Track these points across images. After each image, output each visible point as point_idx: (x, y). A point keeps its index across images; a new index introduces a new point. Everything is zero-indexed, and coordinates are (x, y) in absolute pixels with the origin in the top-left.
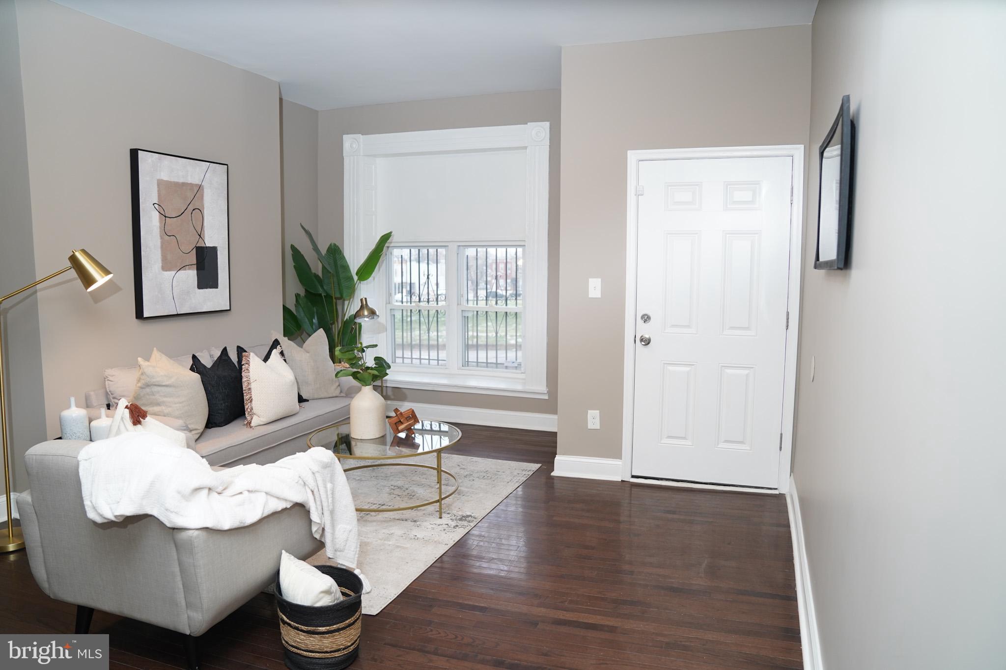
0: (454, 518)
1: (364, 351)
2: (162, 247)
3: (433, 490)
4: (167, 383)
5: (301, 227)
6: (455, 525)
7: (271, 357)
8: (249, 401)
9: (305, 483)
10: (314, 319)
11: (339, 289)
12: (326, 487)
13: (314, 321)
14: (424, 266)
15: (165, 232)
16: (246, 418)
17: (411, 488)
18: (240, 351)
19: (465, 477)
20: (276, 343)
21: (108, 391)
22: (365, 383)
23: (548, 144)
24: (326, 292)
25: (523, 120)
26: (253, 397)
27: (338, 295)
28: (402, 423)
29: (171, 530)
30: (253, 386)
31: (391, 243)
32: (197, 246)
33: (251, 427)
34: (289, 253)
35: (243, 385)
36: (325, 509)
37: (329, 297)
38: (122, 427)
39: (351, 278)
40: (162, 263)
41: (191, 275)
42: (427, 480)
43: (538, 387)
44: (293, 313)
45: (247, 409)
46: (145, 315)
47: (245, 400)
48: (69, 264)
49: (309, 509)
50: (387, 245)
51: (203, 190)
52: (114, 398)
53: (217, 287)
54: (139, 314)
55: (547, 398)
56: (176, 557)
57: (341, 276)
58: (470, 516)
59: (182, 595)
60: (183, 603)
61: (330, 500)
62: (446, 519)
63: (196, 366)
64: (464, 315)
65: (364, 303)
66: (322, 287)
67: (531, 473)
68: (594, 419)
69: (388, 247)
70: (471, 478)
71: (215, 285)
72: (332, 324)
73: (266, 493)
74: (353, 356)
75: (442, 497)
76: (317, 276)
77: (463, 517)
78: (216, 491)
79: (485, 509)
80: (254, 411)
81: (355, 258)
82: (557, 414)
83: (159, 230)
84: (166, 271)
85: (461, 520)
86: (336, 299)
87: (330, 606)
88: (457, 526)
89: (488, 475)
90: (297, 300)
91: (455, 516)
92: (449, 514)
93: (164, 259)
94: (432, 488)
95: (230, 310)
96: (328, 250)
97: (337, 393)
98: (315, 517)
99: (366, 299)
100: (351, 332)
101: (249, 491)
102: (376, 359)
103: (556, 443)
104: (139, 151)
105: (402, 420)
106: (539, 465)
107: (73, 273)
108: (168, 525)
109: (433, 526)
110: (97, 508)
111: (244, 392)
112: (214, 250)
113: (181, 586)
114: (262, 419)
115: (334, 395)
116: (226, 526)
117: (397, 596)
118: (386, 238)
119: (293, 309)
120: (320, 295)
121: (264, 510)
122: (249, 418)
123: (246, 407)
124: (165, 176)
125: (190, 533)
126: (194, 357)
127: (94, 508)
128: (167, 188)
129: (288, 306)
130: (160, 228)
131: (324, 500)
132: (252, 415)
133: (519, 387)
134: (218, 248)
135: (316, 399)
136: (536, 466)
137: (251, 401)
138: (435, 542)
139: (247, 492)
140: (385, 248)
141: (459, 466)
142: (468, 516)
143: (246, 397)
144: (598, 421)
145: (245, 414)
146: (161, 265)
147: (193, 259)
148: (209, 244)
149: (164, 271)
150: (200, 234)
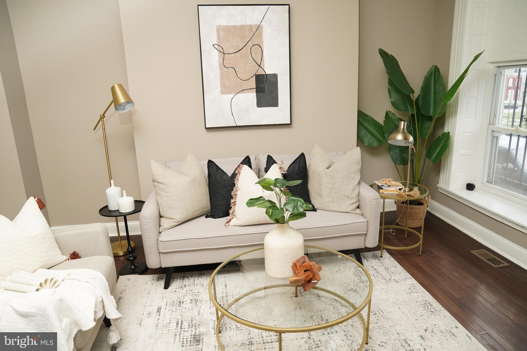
2: (221, 76)
8: (233, 204)
15: (224, 65)
30: (238, 193)
32: (256, 74)
35: (233, 190)
40: (222, 89)
41: (252, 96)
46: (207, 127)
51: (262, 29)
53: (278, 105)
71: (275, 104)
83: (217, 63)
84: (225, 94)
93: (223, 84)
95: (291, 124)
96: (428, 73)
104: (199, 6)
111: (232, 196)
112: (275, 76)
124: (224, 22)
128: (227, 31)
130: (220, 62)
132: (233, 216)
134: (278, 75)
137: (235, 205)
146: (220, 90)
147: (253, 83)
148: (269, 71)
149: (223, 94)
150: (259, 64)
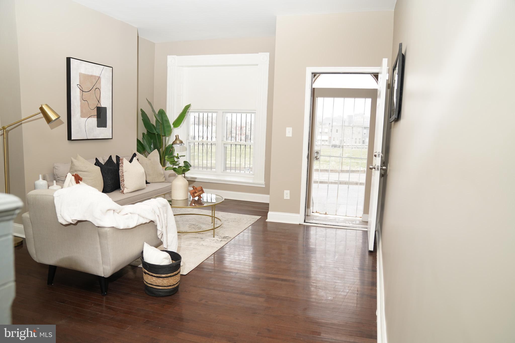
0: (220, 237)
1: (179, 158)
2: (81, 106)
3: (210, 226)
4: (85, 170)
5: (146, 100)
6: (221, 240)
7: (133, 161)
8: (123, 181)
9: (155, 212)
10: (152, 145)
11: (164, 131)
12: (164, 215)
13: (152, 146)
14: (201, 127)
15: (83, 99)
16: (121, 189)
17: (199, 225)
18: (118, 158)
19: (225, 221)
20: (135, 155)
21: (55, 174)
22: (179, 173)
23: (269, 63)
24: (157, 132)
25: (256, 51)
26: (125, 179)
27: (163, 135)
28: (196, 193)
29: (97, 227)
30: (124, 174)
31: (190, 110)
32: (97, 106)
33: (124, 193)
34: (140, 112)
35: (120, 173)
36: (164, 225)
37: (159, 135)
38: (71, 184)
39: (170, 126)
40: (81, 114)
41: (94, 121)
42: (207, 222)
43: (260, 181)
44: (141, 142)
45: (122, 185)
46: (72, 139)
47: (120, 181)
48: (40, 111)
49: (157, 224)
50: (188, 111)
51: (101, 79)
52: (58, 177)
53: (106, 127)
54: (69, 138)
55: (265, 187)
56: (99, 241)
57: (165, 125)
58: (228, 237)
59: (101, 259)
60: (101, 262)
61: (166, 221)
62: (216, 238)
63: (97, 163)
64: (225, 146)
65: (177, 137)
66: (156, 130)
67: (256, 220)
68: (287, 195)
69: (188, 112)
70: (228, 221)
71: (105, 126)
72: (160, 148)
73: (138, 215)
74: (173, 160)
75: (215, 227)
76: (153, 125)
77: (225, 237)
78: (117, 212)
79: (235, 234)
80: (125, 186)
81: (172, 117)
82: (269, 195)
83: (79, 97)
84: (83, 118)
85: (223, 238)
86: (162, 136)
87: (167, 265)
88: (222, 241)
89: (236, 220)
90: (143, 136)
91: (221, 236)
92: (218, 236)
93: (82, 112)
94: (210, 225)
95: (112, 138)
96: (159, 112)
97: (164, 180)
98: (159, 228)
99: (178, 135)
100: (170, 152)
101: (131, 213)
102: (185, 162)
103: (269, 208)
104: (71, 58)
105: (196, 191)
106: (260, 217)
107: (41, 115)
108: (97, 225)
109: (210, 240)
110: (64, 217)
111: (120, 177)
112: (105, 108)
113: (100, 254)
114: (129, 190)
115: (162, 181)
116: (122, 228)
117: (195, 268)
118: (187, 108)
119: (141, 141)
120: (155, 134)
121: (137, 222)
122: (122, 189)
123: (121, 184)
124: (83, 71)
125: (106, 229)
126: (96, 159)
127: (62, 217)
128: (84, 77)
129: (139, 139)
130: (80, 96)
131: (163, 221)
132: (124, 188)
133: (251, 181)
134: (107, 108)
135: (154, 183)
136: (259, 217)
137: (124, 181)
138: (212, 247)
139: (130, 214)
140: (187, 112)
141: (222, 216)
142: (227, 237)
143: (121, 179)
144: (289, 195)
145: (120, 188)
146: (80, 114)
147: (95, 112)
148: (103, 106)
149: (82, 118)
150: (98, 101)
